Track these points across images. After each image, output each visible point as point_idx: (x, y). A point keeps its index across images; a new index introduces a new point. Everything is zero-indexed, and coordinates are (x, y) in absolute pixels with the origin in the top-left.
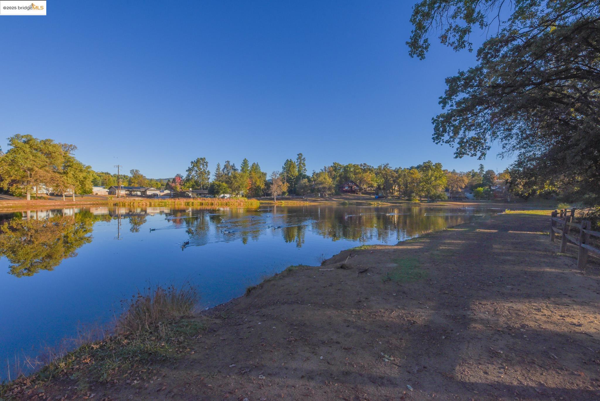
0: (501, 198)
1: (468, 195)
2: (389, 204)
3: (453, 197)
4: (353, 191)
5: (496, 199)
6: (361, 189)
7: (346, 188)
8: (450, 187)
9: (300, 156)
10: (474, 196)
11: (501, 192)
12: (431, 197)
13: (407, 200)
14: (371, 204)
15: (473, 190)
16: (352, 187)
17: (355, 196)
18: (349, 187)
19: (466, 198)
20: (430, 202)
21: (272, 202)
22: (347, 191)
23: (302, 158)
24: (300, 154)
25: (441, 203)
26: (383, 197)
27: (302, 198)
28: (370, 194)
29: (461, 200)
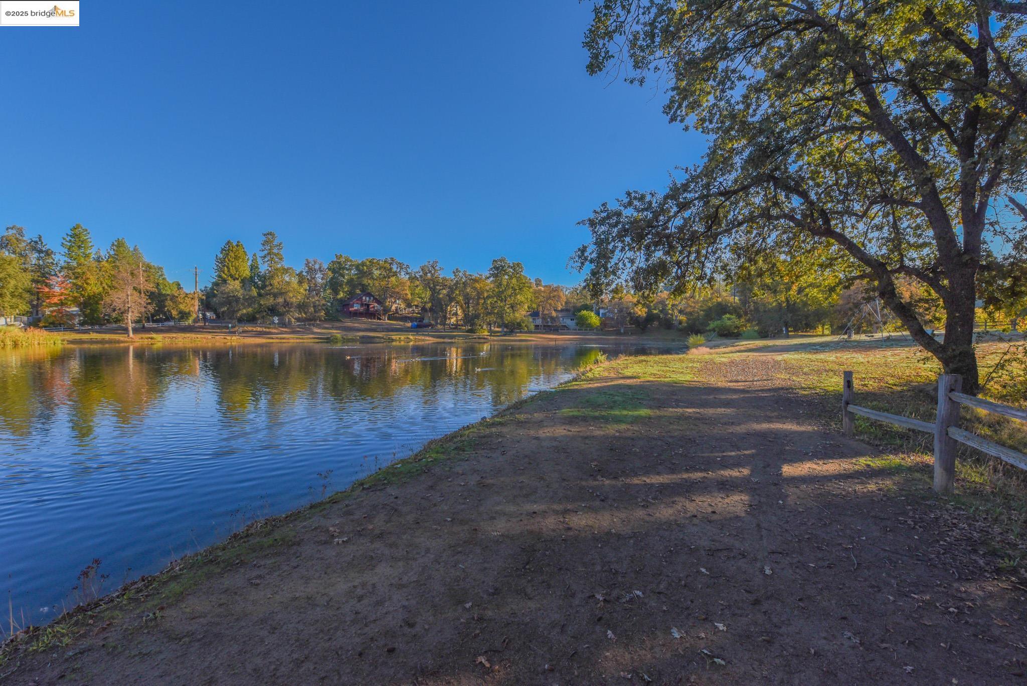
0: (613, 327)
1: (568, 322)
2: (431, 339)
3: (544, 326)
4: (369, 314)
5: (607, 329)
6: (386, 310)
7: (356, 307)
8: (541, 309)
9: (270, 237)
10: (577, 324)
11: (612, 319)
12: (506, 326)
13: (468, 331)
14: (393, 340)
15: (575, 315)
16: (368, 305)
17: (372, 324)
18: (362, 305)
19: (565, 327)
20: (504, 335)
21: (121, 337)
22: (356, 314)
23: (275, 243)
24: (270, 234)
25: (523, 337)
26: (427, 326)
27: (227, 328)
28: (405, 319)
29: (557, 330)
